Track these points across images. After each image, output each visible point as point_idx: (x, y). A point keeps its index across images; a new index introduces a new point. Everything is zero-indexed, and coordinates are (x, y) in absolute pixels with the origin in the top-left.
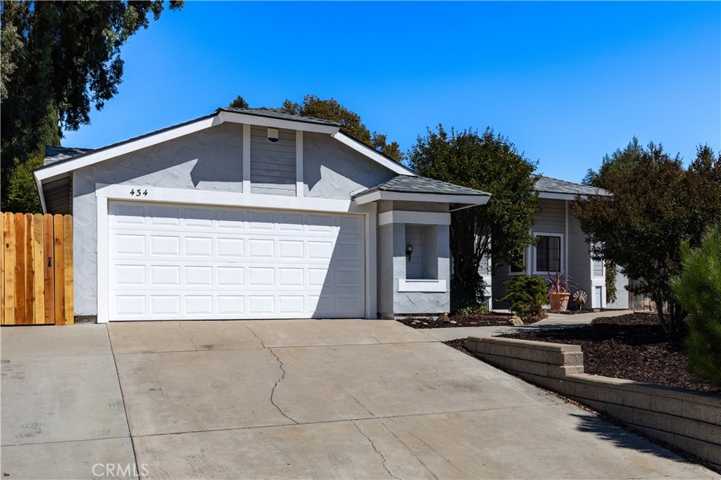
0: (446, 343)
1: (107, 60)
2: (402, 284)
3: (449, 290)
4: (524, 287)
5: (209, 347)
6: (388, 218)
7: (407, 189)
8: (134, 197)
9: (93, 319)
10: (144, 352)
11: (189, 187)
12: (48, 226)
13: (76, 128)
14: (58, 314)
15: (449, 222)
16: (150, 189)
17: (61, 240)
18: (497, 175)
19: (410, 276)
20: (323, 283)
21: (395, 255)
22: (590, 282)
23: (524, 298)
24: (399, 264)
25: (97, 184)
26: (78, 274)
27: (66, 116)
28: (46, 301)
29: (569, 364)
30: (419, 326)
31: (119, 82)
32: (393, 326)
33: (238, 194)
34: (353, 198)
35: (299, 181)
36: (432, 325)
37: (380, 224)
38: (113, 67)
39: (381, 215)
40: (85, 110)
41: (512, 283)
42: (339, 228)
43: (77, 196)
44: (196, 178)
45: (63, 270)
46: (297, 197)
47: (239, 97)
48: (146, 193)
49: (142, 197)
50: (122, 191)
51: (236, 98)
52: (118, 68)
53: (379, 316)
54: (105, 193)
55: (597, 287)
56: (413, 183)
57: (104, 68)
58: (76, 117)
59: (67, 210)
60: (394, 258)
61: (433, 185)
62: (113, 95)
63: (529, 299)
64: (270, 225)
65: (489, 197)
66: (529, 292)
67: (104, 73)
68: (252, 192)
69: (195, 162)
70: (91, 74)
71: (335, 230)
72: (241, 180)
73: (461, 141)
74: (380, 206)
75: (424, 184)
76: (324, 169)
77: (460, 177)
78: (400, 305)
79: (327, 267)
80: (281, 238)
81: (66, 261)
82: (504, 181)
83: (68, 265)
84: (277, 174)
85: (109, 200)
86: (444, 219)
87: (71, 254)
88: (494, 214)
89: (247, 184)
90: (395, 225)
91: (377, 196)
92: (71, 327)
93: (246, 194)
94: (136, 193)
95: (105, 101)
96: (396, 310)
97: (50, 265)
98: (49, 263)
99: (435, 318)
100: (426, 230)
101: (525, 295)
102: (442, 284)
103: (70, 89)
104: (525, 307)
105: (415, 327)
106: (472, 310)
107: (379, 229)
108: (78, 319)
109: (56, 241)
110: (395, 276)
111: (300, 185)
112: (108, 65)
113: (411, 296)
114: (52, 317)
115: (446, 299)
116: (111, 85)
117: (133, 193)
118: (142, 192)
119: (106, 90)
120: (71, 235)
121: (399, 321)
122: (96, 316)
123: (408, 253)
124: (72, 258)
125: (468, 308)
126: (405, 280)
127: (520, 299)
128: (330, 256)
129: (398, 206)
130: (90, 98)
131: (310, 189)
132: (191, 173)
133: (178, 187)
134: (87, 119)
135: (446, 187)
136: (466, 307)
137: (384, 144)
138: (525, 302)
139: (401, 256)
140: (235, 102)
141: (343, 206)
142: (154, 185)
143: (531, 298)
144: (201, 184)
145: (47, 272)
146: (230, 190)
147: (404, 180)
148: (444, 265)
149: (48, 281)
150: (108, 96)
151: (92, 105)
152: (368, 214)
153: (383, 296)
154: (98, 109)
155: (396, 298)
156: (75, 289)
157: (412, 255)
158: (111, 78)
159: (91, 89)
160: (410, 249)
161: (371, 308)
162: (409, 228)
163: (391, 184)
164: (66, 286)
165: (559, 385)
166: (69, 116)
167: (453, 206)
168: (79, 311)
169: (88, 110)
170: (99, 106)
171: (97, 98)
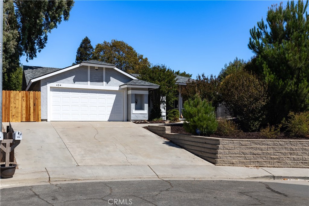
0: (143, 127)
1: (42, 35)
2: (134, 111)
3: (148, 113)
4: (172, 113)
5: (79, 127)
6: (130, 92)
7: (135, 84)
8: (57, 86)
9: (46, 120)
10: (62, 128)
11: (73, 83)
12: (34, 94)
13: (32, 59)
14: (37, 119)
15: (148, 93)
16: (62, 84)
17: (37, 98)
18: (164, 79)
19: (136, 109)
20: (111, 110)
21: (132, 103)
23: (172, 116)
24: (133, 105)
25: (47, 83)
26: (42, 108)
27: (29, 55)
28: (34, 115)
29: (167, 131)
30: (138, 123)
31: (46, 43)
32: (131, 123)
33: (86, 85)
34: (120, 86)
35: (104, 81)
36: (141, 123)
37: (128, 94)
38: (44, 38)
39: (128, 91)
40: (35, 53)
42: (116, 95)
43: (42, 86)
44: (75, 81)
45: (38, 106)
46: (103, 86)
47: (86, 37)
48: (61, 85)
49: (60, 86)
50: (54, 85)
51: (85, 37)
52: (46, 39)
53: (128, 121)
54: (49, 85)
56: (137, 82)
57: (41, 38)
58: (32, 55)
59: (39, 90)
60: (131, 104)
61: (143, 83)
62: (44, 47)
64: (96, 94)
65: (159, 87)
67: (41, 40)
68: (90, 85)
69: (74, 76)
70: (37, 40)
71: (115, 96)
72: (87, 81)
73: (154, 68)
74: (128, 89)
75: (140, 82)
76: (111, 78)
77: (152, 80)
78: (133, 117)
79: (112, 106)
80: (99, 98)
81: (39, 104)
82: (166, 81)
83: (39, 105)
84: (98, 79)
85: (50, 87)
86: (146, 93)
87: (40, 102)
88: (162, 91)
89: (89, 82)
90: (132, 94)
91: (126, 86)
92: (40, 123)
93: (89, 85)
94: (58, 85)
95: (41, 49)
96: (132, 119)
97: (35, 105)
98: (34, 105)
99: (143, 121)
100: (141, 96)
102: (146, 111)
103: (30, 46)
105: (136, 123)
107: (128, 95)
108: (42, 120)
109: (36, 99)
110: (132, 109)
111: (104, 83)
112: (42, 37)
113: (136, 115)
114: (35, 120)
115: (147, 116)
116: (43, 44)
117: (57, 85)
118: (60, 85)
119: (42, 46)
120: (40, 97)
121: (133, 122)
122: (47, 120)
123: (136, 103)
124: (40, 103)
126: (135, 110)
127: (171, 116)
128: (113, 103)
129: (132, 89)
130: (37, 48)
131: (107, 84)
132: (73, 80)
133: (70, 83)
134: (36, 56)
135: (147, 83)
137: (142, 58)
139: (133, 103)
140: (85, 39)
141: (117, 88)
142: (63, 83)
143: (174, 116)
144: (76, 82)
145: (34, 107)
146: (84, 84)
147: (134, 81)
148: (146, 106)
149: (34, 109)
150: (42, 48)
151: (37, 51)
152: (124, 91)
153: (129, 115)
154: (39, 52)
155: (132, 115)
156: (41, 112)
157: (137, 103)
158: (43, 41)
159: (37, 45)
160: (137, 101)
161: (125, 118)
162: (136, 95)
163: (130, 83)
164: (39, 111)
165: (164, 135)
166: (30, 55)
167: (149, 89)
168: (42, 118)
169: (36, 52)
170: (39, 51)
171: (39, 49)
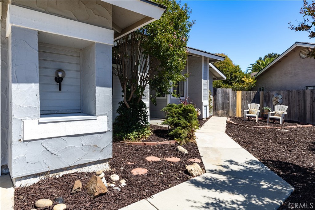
3: (111, 129)
22: (201, 103)
41: (169, 110)
55: (205, 106)
63: (186, 125)
66: (186, 118)
101: (183, 121)
104: (184, 133)
106: (138, 135)
113: (50, 145)
125: (134, 133)
136: (132, 132)
138: (184, 128)
143: (189, 124)
148: (104, 97)
160: (60, 75)
